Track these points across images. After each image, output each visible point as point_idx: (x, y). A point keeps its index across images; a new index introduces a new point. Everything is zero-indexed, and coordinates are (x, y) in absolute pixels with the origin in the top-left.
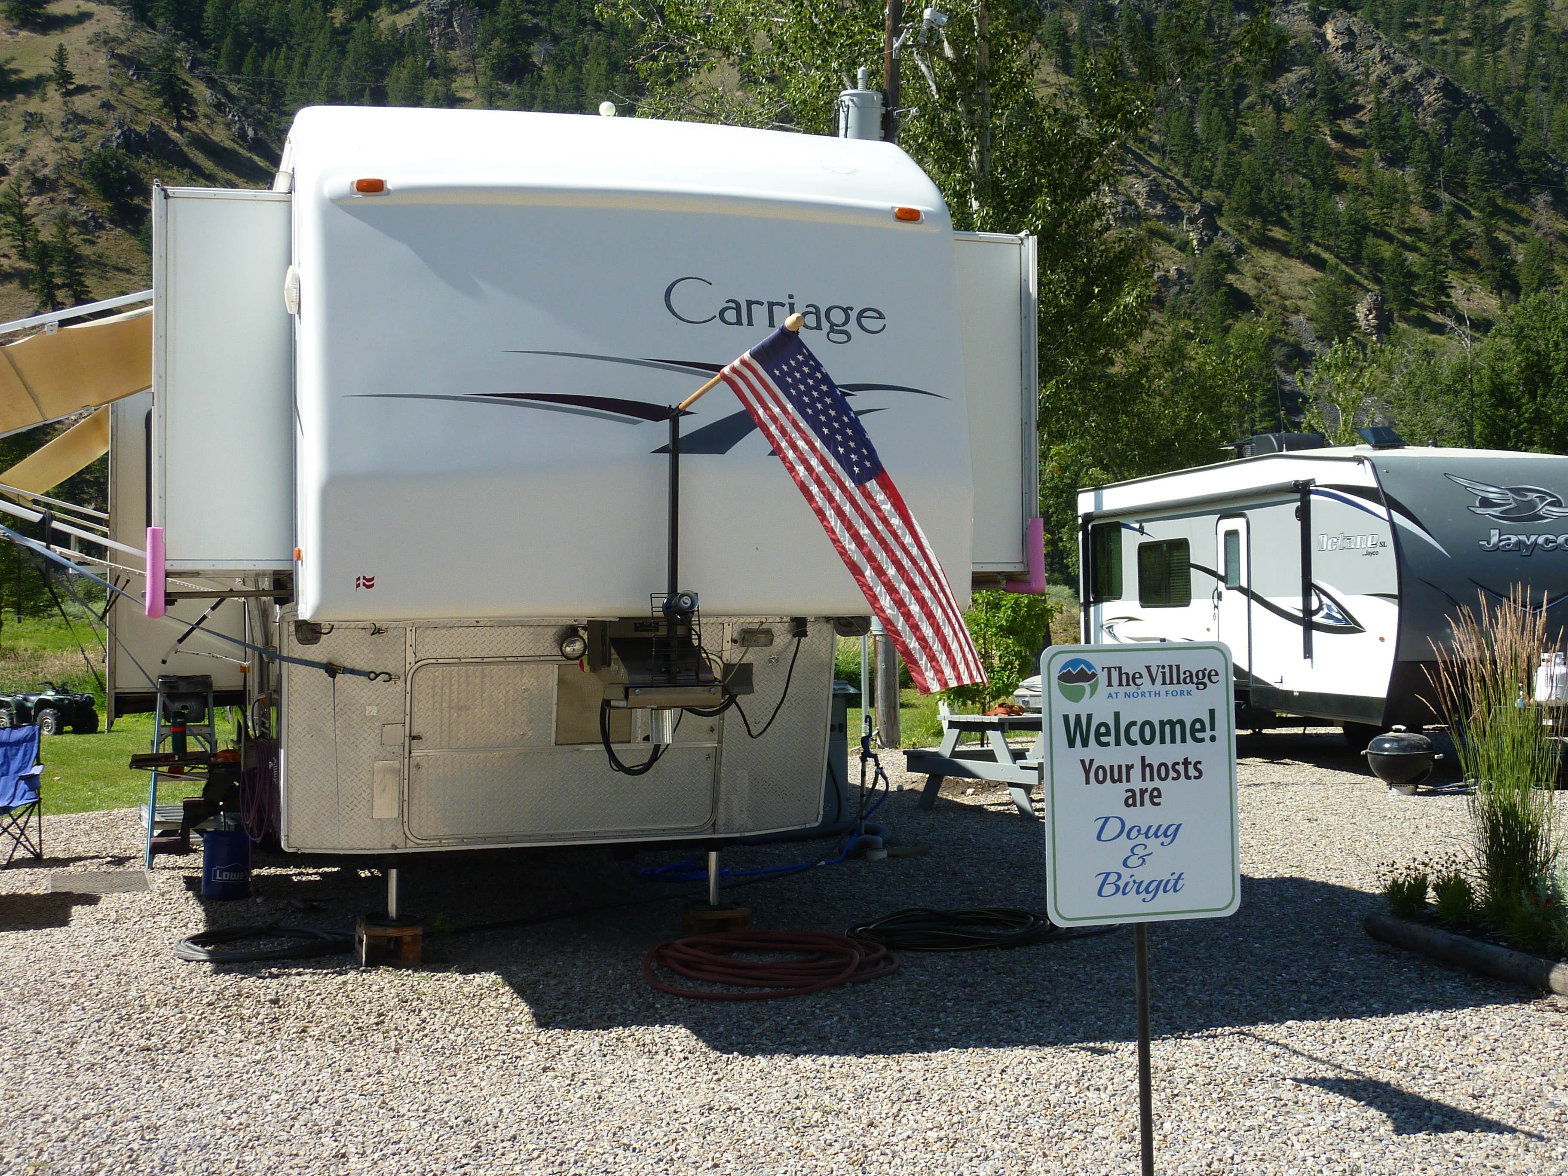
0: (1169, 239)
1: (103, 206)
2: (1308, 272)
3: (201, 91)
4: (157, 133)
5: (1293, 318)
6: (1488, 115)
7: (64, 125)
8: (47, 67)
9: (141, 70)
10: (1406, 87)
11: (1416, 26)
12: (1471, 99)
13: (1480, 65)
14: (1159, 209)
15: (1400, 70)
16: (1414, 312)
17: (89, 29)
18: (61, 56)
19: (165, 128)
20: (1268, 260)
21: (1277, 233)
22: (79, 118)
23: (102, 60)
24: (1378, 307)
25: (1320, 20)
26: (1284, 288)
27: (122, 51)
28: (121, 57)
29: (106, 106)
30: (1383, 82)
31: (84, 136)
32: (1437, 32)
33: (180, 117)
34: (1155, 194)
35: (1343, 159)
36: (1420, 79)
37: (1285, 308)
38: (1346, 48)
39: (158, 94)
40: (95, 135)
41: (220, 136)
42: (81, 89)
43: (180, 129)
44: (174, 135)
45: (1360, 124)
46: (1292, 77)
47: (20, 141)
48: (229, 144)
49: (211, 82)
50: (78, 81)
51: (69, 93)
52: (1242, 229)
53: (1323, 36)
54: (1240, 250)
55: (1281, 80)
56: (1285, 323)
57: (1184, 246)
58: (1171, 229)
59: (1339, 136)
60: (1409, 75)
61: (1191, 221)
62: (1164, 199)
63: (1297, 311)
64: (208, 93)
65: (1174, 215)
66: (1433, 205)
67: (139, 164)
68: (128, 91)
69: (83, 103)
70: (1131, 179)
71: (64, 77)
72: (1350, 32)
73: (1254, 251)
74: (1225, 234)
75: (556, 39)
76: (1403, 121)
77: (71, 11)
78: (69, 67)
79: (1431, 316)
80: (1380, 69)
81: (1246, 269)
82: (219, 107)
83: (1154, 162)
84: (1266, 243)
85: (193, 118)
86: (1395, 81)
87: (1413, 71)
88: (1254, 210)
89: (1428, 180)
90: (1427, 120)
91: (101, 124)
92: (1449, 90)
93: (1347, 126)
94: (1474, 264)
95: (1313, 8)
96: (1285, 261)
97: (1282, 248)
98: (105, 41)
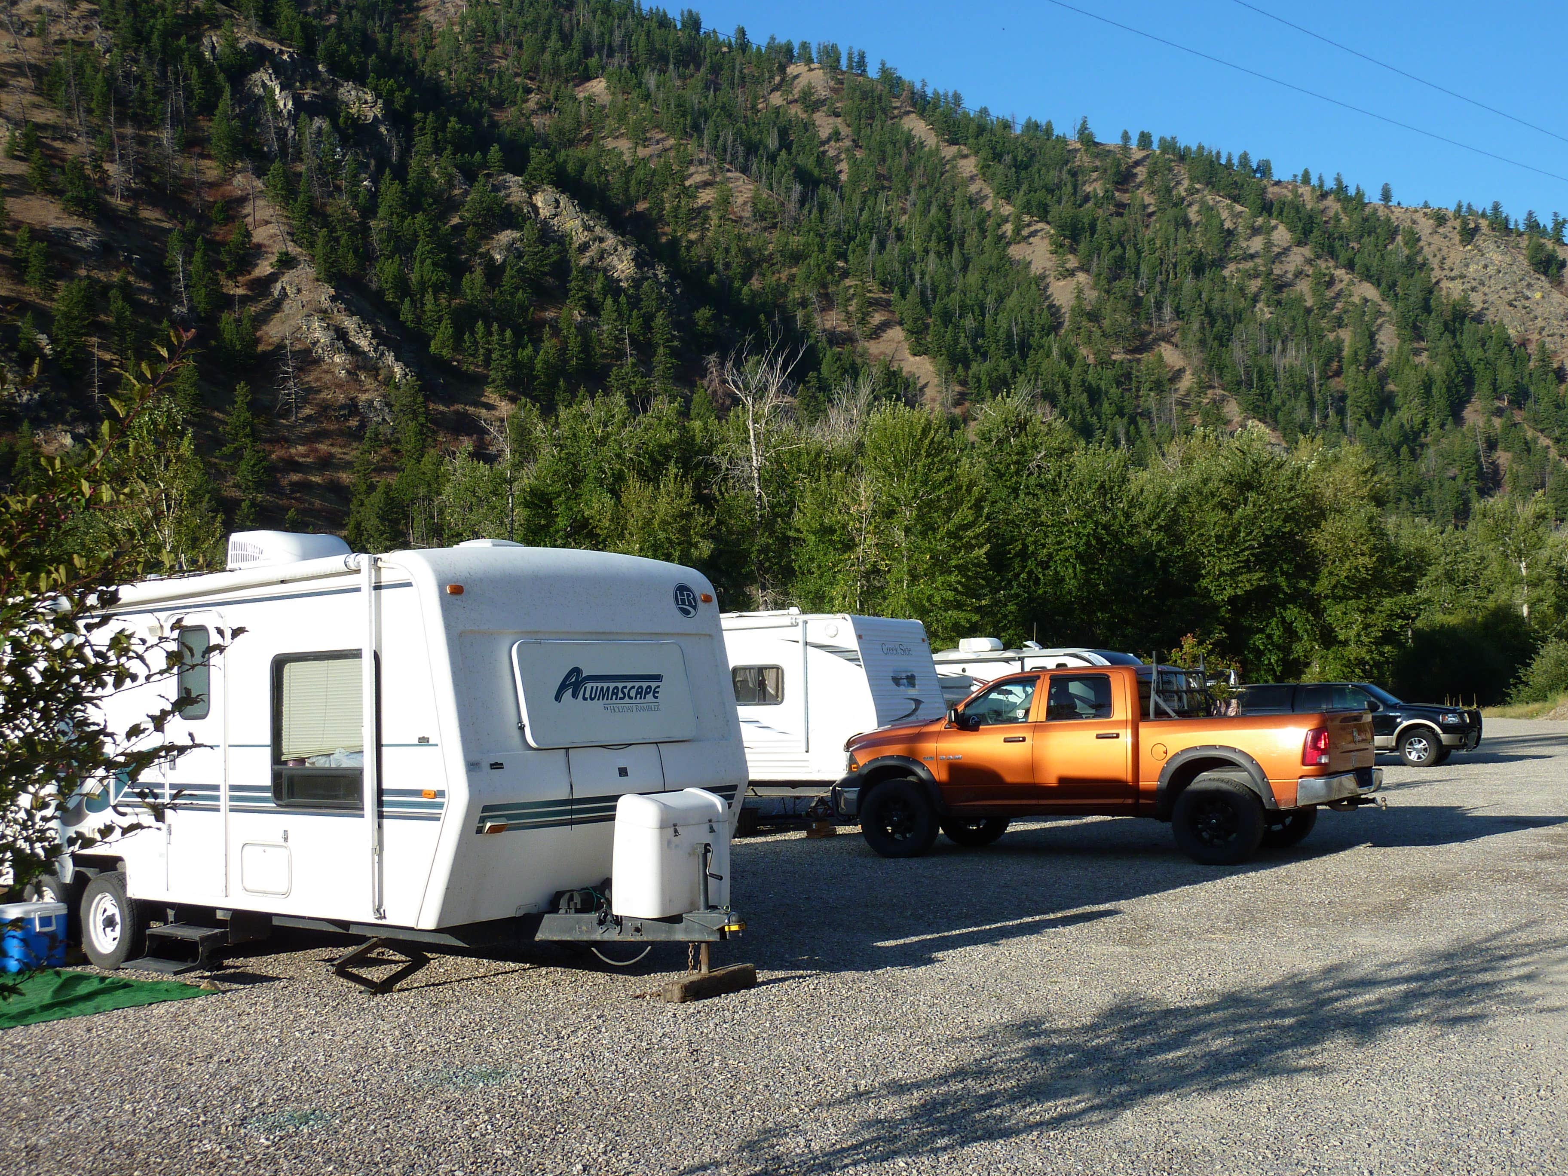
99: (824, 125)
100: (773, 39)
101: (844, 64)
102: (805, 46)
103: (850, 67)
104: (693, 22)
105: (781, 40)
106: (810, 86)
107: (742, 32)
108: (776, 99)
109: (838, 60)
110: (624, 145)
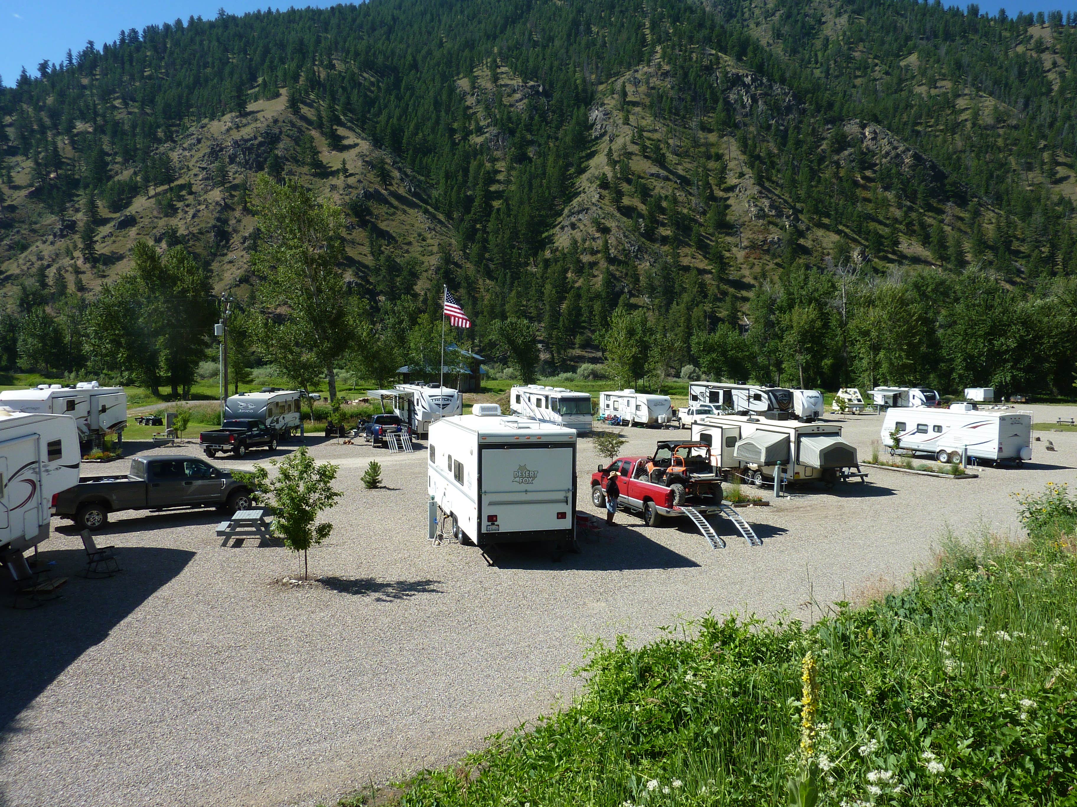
0: (776, 225)
1: (355, 220)
2: (835, 237)
3: (396, 174)
4: (377, 191)
5: (826, 258)
6: (933, 167)
7: (344, 189)
8: (340, 166)
9: (373, 167)
10: (898, 156)
11: (921, 124)
12: (926, 160)
13: (945, 141)
14: (773, 213)
15: (896, 148)
16: (881, 254)
17: (357, 150)
18: (344, 163)
19: (380, 189)
20: (820, 233)
21: (826, 221)
22: (349, 186)
23: (360, 163)
24: (862, 253)
25: (863, 127)
26: (824, 245)
27: (367, 159)
28: (366, 162)
29: (359, 181)
30: (887, 154)
31: (350, 193)
32: (930, 126)
33: (386, 185)
34: (772, 207)
35: (865, 188)
36: (904, 152)
37: (823, 253)
38: (873, 139)
39: (378, 176)
40: (354, 193)
41: (402, 191)
42: (351, 175)
43: (386, 189)
44: (384, 192)
45: (875, 172)
46: (846, 153)
47: (329, 195)
48: (404, 194)
49: (399, 169)
50: (350, 172)
51: (347, 177)
52: (811, 219)
53: (864, 134)
54: (808, 229)
55: (842, 155)
56: (822, 260)
57: (783, 228)
58: (778, 220)
59: (864, 178)
60: (899, 151)
61: (788, 217)
62: (776, 208)
63: (828, 254)
64: (398, 174)
65: (780, 214)
66: (900, 207)
67: (370, 204)
68: (368, 175)
69: (351, 180)
70: (764, 200)
71: (345, 170)
72: (875, 132)
73: (815, 229)
74: (803, 222)
75: (540, 145)
76: (893, 171)
77: (352, 143)
78: (347, 167)
79: (890, 256)
80: (888, 148)
81: (810, 237)
82: (402, 180)
83: (777, 192)
84: (820, 225)
85: (391, 184)
86: (893, 153)
87: (901, 149)
88: (817, 211)
89: (898, 197)
90: (905, 169)
91: (357, 188)
92: (916, 157)
93: (868, 173)
94: (914, 231)
95: (861, 122)
96: (827, 233)
97: (826, 227)
98: (361, 155)
99: (1047, 59)
100: (1021, 13)
101: (1064, 21)
102: (1041, 15)
103: (1068, 23)
104: (974, 10)
105: (1026, 13)
106: (1041, 38)
107: (1003, 12)
108: (1020, 49)
109: (1061, 20)
110: (922, 90)
